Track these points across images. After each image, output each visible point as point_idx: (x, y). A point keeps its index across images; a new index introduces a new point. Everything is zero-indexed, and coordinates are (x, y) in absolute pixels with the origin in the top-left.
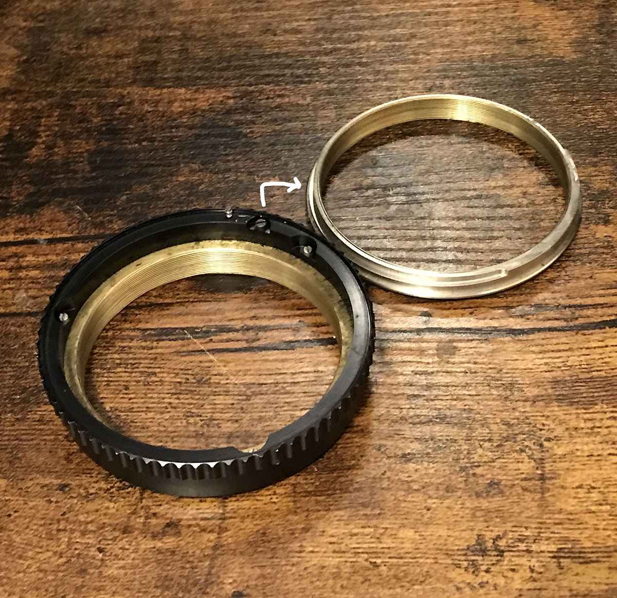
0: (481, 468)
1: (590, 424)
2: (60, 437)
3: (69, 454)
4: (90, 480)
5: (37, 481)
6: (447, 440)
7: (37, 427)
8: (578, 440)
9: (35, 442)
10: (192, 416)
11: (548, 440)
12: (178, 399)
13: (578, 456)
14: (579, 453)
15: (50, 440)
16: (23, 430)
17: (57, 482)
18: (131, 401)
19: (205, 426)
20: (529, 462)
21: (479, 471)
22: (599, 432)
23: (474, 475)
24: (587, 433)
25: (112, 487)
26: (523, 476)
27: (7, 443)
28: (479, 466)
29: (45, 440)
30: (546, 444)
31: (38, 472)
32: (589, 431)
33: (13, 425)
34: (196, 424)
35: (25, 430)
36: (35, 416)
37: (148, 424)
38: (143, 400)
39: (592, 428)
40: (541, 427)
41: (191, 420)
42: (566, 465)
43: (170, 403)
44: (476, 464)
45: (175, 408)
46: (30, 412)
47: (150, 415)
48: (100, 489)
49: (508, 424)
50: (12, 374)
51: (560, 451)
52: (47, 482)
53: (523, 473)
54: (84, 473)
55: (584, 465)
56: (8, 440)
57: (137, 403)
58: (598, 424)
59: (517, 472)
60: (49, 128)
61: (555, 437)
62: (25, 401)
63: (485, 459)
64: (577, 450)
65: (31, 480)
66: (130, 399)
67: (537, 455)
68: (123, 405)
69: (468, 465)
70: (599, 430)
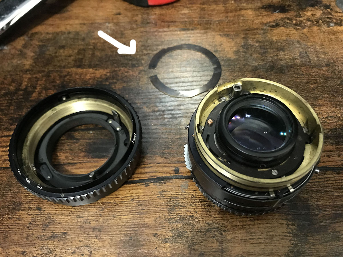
0: (197, 246)
1: (241, 224)
2: (25, 227)
3: (28, 236)
4: (35, 249)
5: (13, 249)
6: (183, 231)
7: (17, 222)
8: (237, 232)
9: (15, 229)
10: (80, 218)
11: (225, 231)
12: (75, 209)
13: (236, 240)
14: (237, 238)
15: (21, 229)
16: (11, 223)
17: (21, 250)
18: (56, 210)
19: (84, 223)
20: (216, 243)
21: (195, 247)
22: (245, 227)
23: (194, 249)
24: (240, 228)
25: (43, 253)
26: (214, 250)
27: (4, 229)
28: (195, 245)
29: (19, 229)
30: (224, 233)
31: (14, 245)
32: (241, 227)
33: (8, 221)
34: (81, 221)
35: (12, 223)
36: (17, 216)
37: (62, 221)
38: (60, 209)
39: (242, 226)
40: (222, 225)
41: (79, 220)
42: (232, 244)
43: (71, 211)
44: (195, 244)
45: (73, 213)
46: (15, 214)
47: (63, 217)
48: (38, 254)
49: (208, 224)
50: (11, 195)
51: (229, 237)
52: (17, 250)
53: (214, 249)
54: (33, 246)
55: (239, 244)
56: (5, 228)
57: (58, 211)
58: (245, 224)
59: (212, 248)
60: (40, 85)
61: (228, 230)
62: (14, 209)
63: (198, 241)
64: (236, 237)
65: (11, 248)
66: (56, 208)
67: (220, 239)
68: (53, 212)
69: (191, 244)
70: (245, 226)
